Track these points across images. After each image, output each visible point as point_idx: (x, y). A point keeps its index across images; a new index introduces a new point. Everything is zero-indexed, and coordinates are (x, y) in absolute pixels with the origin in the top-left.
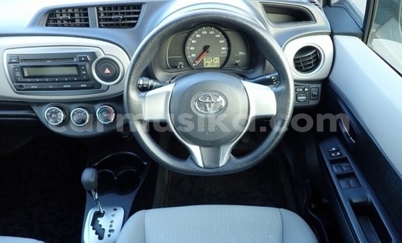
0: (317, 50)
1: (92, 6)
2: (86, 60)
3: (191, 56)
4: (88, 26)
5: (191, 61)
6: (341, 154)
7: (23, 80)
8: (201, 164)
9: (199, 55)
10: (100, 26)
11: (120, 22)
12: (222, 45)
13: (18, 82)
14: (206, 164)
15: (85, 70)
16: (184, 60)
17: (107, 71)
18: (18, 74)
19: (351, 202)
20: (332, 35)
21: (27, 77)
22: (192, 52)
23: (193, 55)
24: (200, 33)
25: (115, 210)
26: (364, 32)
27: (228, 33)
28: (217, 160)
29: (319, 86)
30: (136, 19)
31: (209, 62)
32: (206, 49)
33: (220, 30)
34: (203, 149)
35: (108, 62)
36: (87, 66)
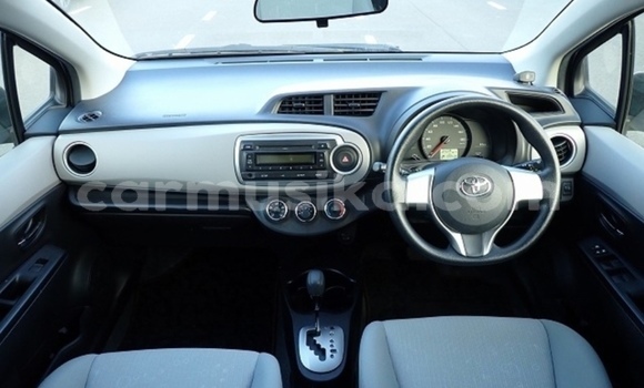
0: (568, 141)
1: (330, 94)
2: (326, 148)
3: (427, 147)
4: (322, 113)
5: (427, 153)
6: (607, 252)
7: (255, 168)
8: (464, 253)
9: (435, 145)
10: (336, 114)
11: (353, 110)
12: (461, 136)
13: (247, 170)
14: (470, 253)
15: (323, 157)
16: (418, 151)
17: (346, 160)
18: (250, 162)
19: (629, 295)
20: (582, 126)
21: (260, 165)
22: (428, 143)
23: (429, 146)
24: (438, 123)
25: (332, 328)
26: (617, 123)
27: (468, 123)
28: (481, 249)
29: (571, 180)
30: (374, 107)
31: (446, 154)
32: (442, 140)
33: (459, 120)
34: (465, 236)
35: (347, 149)
36: (326, 153)
